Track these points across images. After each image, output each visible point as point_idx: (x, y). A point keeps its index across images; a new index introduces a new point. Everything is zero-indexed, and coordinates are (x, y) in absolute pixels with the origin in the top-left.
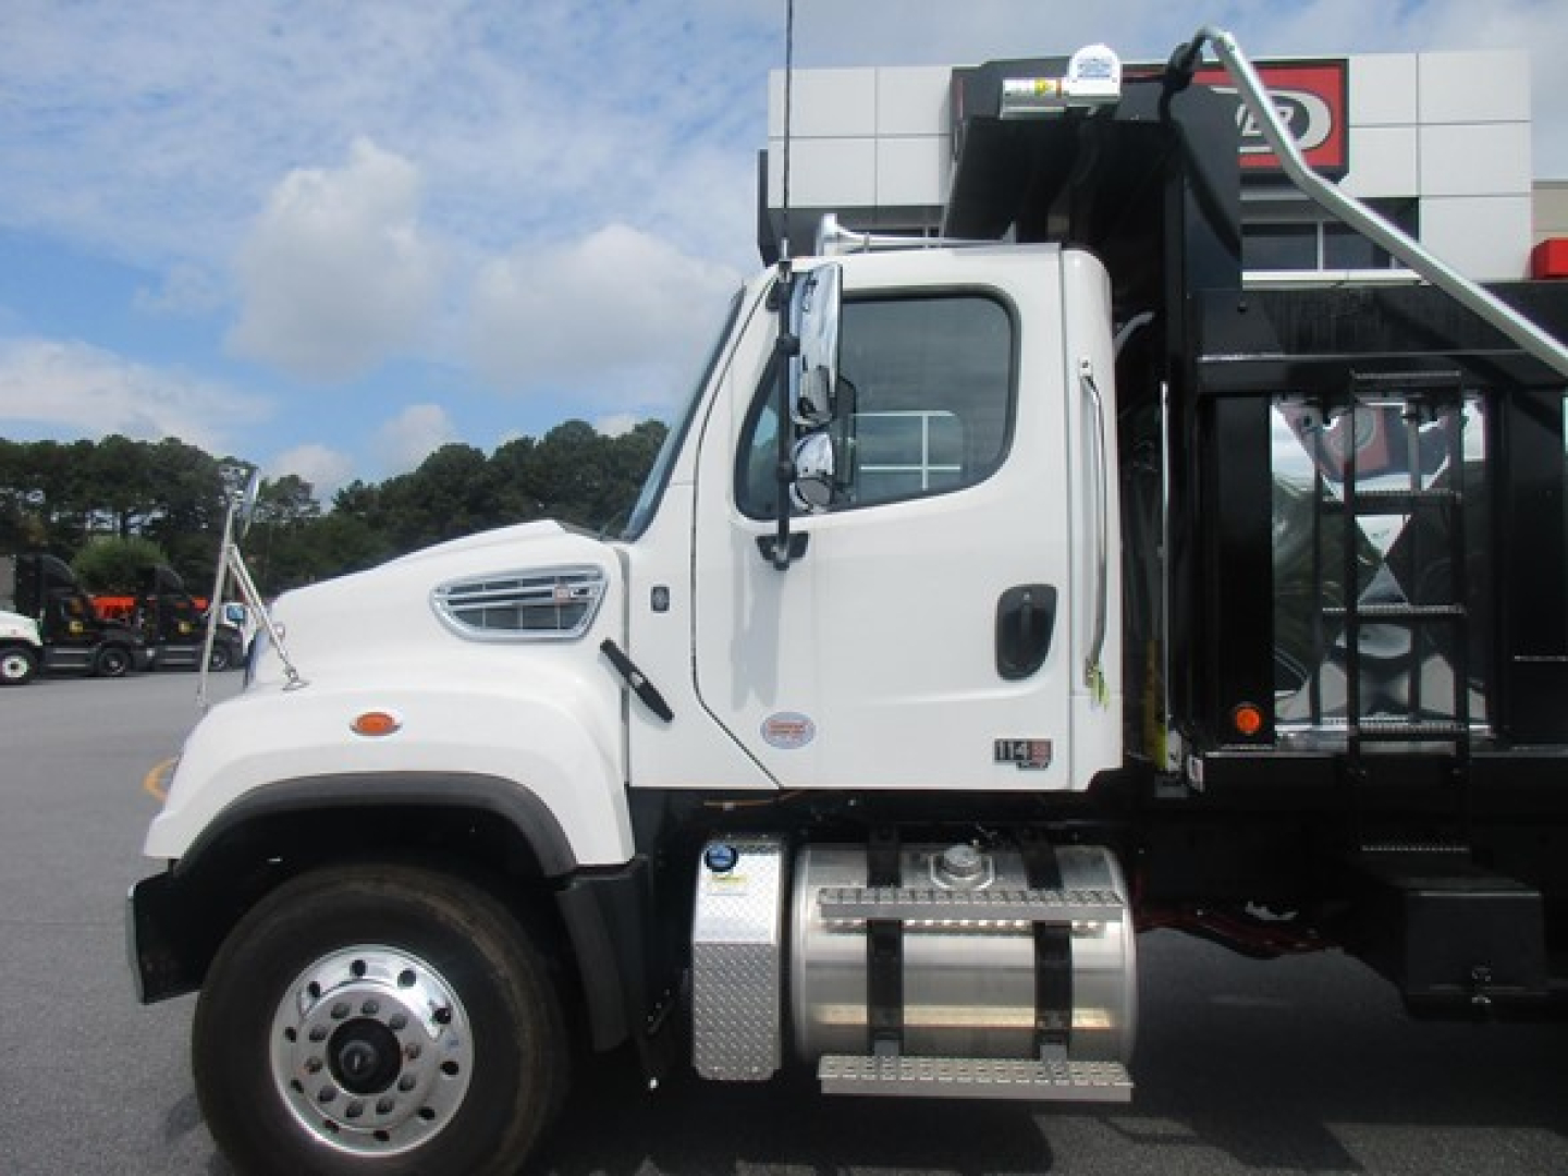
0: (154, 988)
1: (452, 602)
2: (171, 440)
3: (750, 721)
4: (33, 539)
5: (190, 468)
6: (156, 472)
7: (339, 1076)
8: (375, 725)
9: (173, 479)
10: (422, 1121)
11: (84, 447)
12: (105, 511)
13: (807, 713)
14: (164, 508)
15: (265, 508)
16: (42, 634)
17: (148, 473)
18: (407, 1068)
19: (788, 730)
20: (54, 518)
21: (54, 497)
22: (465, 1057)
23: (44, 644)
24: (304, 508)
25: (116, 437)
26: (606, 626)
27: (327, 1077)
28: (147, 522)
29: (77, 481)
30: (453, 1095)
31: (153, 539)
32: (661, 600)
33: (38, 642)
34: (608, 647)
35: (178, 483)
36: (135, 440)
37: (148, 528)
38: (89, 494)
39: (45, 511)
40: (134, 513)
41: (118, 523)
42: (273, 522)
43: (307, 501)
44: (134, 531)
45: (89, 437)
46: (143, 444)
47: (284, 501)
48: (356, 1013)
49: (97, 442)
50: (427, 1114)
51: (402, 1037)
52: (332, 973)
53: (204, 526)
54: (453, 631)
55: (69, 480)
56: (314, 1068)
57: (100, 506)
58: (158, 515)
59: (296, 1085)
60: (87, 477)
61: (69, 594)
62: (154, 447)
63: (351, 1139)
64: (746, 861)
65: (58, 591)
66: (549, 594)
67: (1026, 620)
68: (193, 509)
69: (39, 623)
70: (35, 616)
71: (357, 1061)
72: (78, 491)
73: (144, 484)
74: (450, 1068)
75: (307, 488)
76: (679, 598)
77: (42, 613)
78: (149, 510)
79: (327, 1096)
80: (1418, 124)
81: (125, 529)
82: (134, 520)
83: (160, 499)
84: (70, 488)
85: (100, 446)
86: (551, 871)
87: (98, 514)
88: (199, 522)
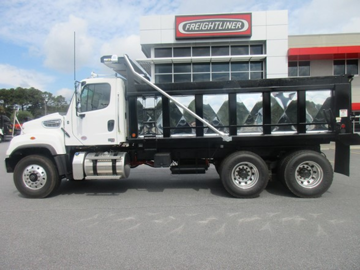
0: (8, 171)
1: (44, 123)
2: (32, 88)
3: (79, 137)
4: (2, 111)
5: (37, 94)
6: (29, 96)
7: (31, 180)
8: (33, 138)
9: (33, 97)
10: (41, 185)
11: (12, 90)
12: (18, 105)
13: (86, 136)
14: (32, 104)
15: (55, 103)
16: (3, 132)
17: (27, 96)
18: (39, 179)
19: (84, 138)
20: (6, 107)
21: (6, 101)
22: (46, 177)
23: (4, 134)
24: (63, 103)
25: (19, 88)
26: (62, 126)
27: (29, 180)
28: (28, 107)
29: (11, 98)
30: (44, 182)
31: (29, 111)
32: (68, 122)
33: (2, 134)
34: (62, 129)
35: (34, 98)
36: (24, 88)
37: (28, 108)
38: (14, 101)
39: (4, 105)
40: (25, 105)
41: (21, 107)
42: (57, 107)
43: (64, 101)
44: (25, 109)
45: (13, 88)
46: (26, 89)
47: (59, 101)
48: (32, 172)
49: (15, 89)
50: (42, 184)
51: (38, 175)
52: (29, 168)
53: (41, 108)
54: (44, 127)
55: (9, 98)
56: (28, 179)
57: (16, 103)
58: (30, 105)
59: (26, 181)
60: (13, 97)
61: (9, 124)
62: (28, 90)
63: (33, 187)
64: (80, 154)
65: (6, 123)
66: (55, 122)
67: (111, 124)
68: (38, 104)
69: (2, 130)
70: (2, 129)
71: (32, 178)
72: (11, 100)
73: (26, 98)
74: (44, 179)
75: (64, 98)
76: (70, 122)
77: (3, 128)
78: (28, 104)
79: (29, 182)
80: (266, 25)
81: (23, 109)
82: (25, 106)
83: (30, 101)
84: (9, 99)
85: (16, 90)
86: (53, 154)
87: (16, 105)
88: (39, 107)
